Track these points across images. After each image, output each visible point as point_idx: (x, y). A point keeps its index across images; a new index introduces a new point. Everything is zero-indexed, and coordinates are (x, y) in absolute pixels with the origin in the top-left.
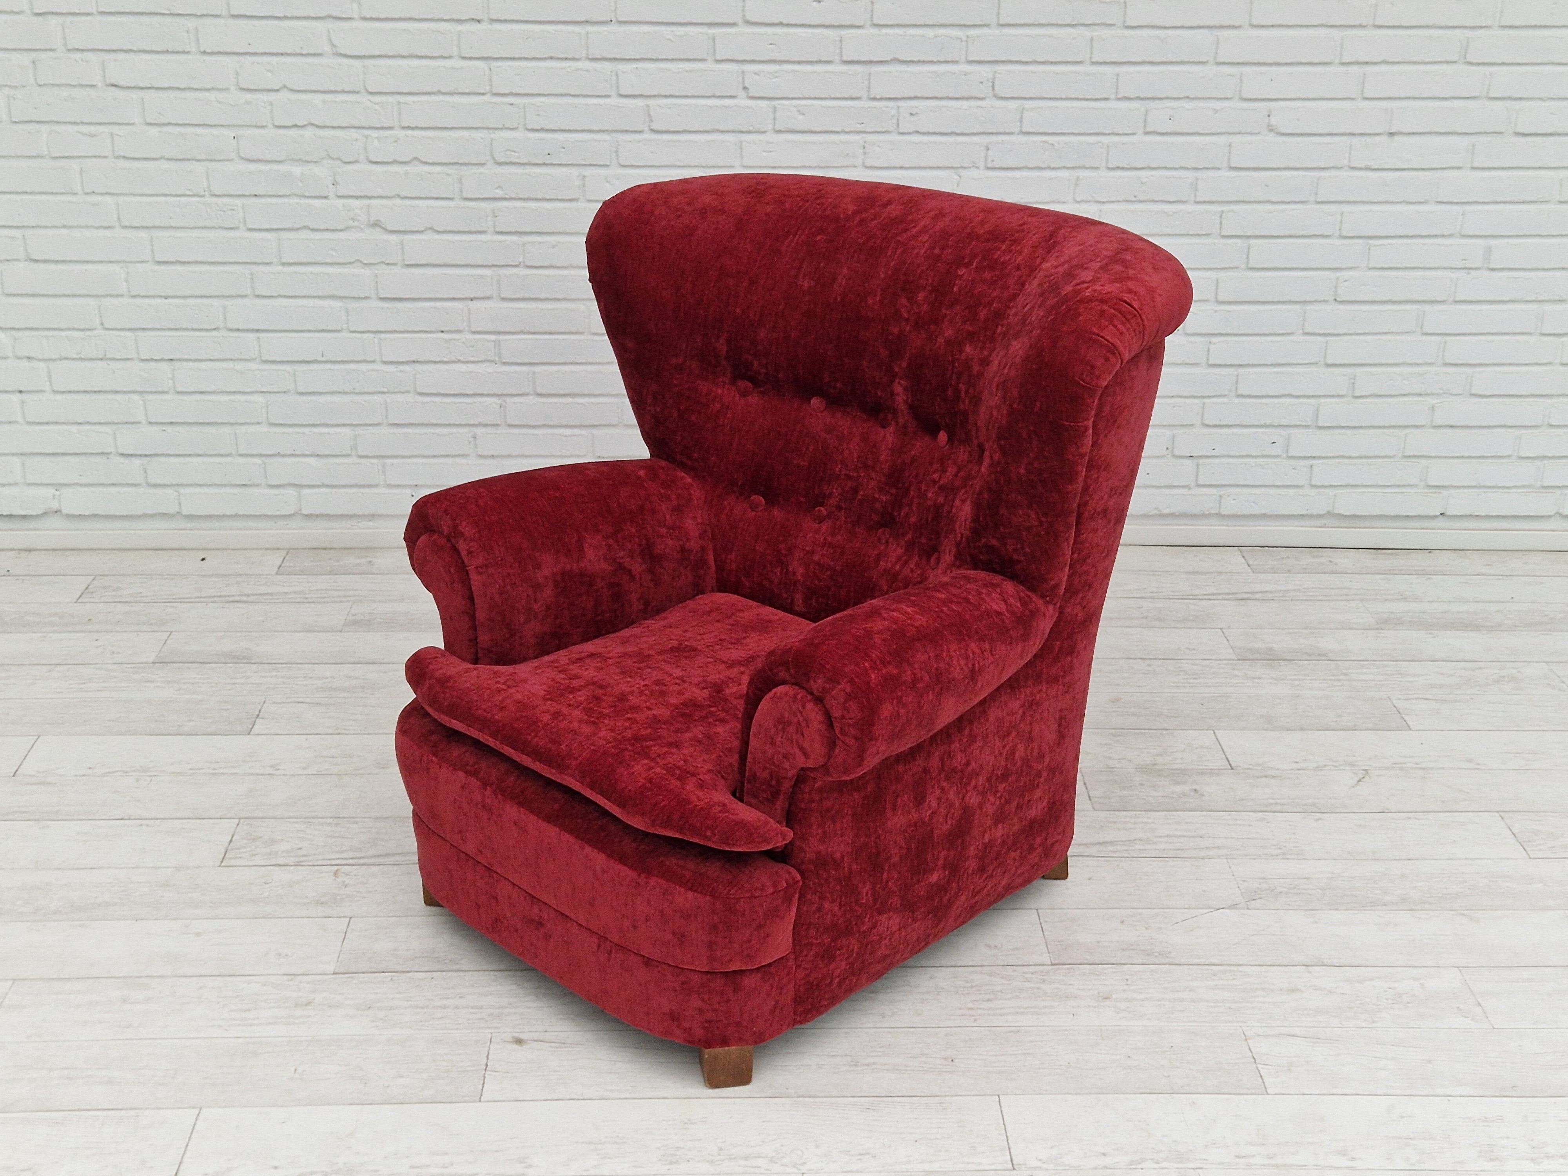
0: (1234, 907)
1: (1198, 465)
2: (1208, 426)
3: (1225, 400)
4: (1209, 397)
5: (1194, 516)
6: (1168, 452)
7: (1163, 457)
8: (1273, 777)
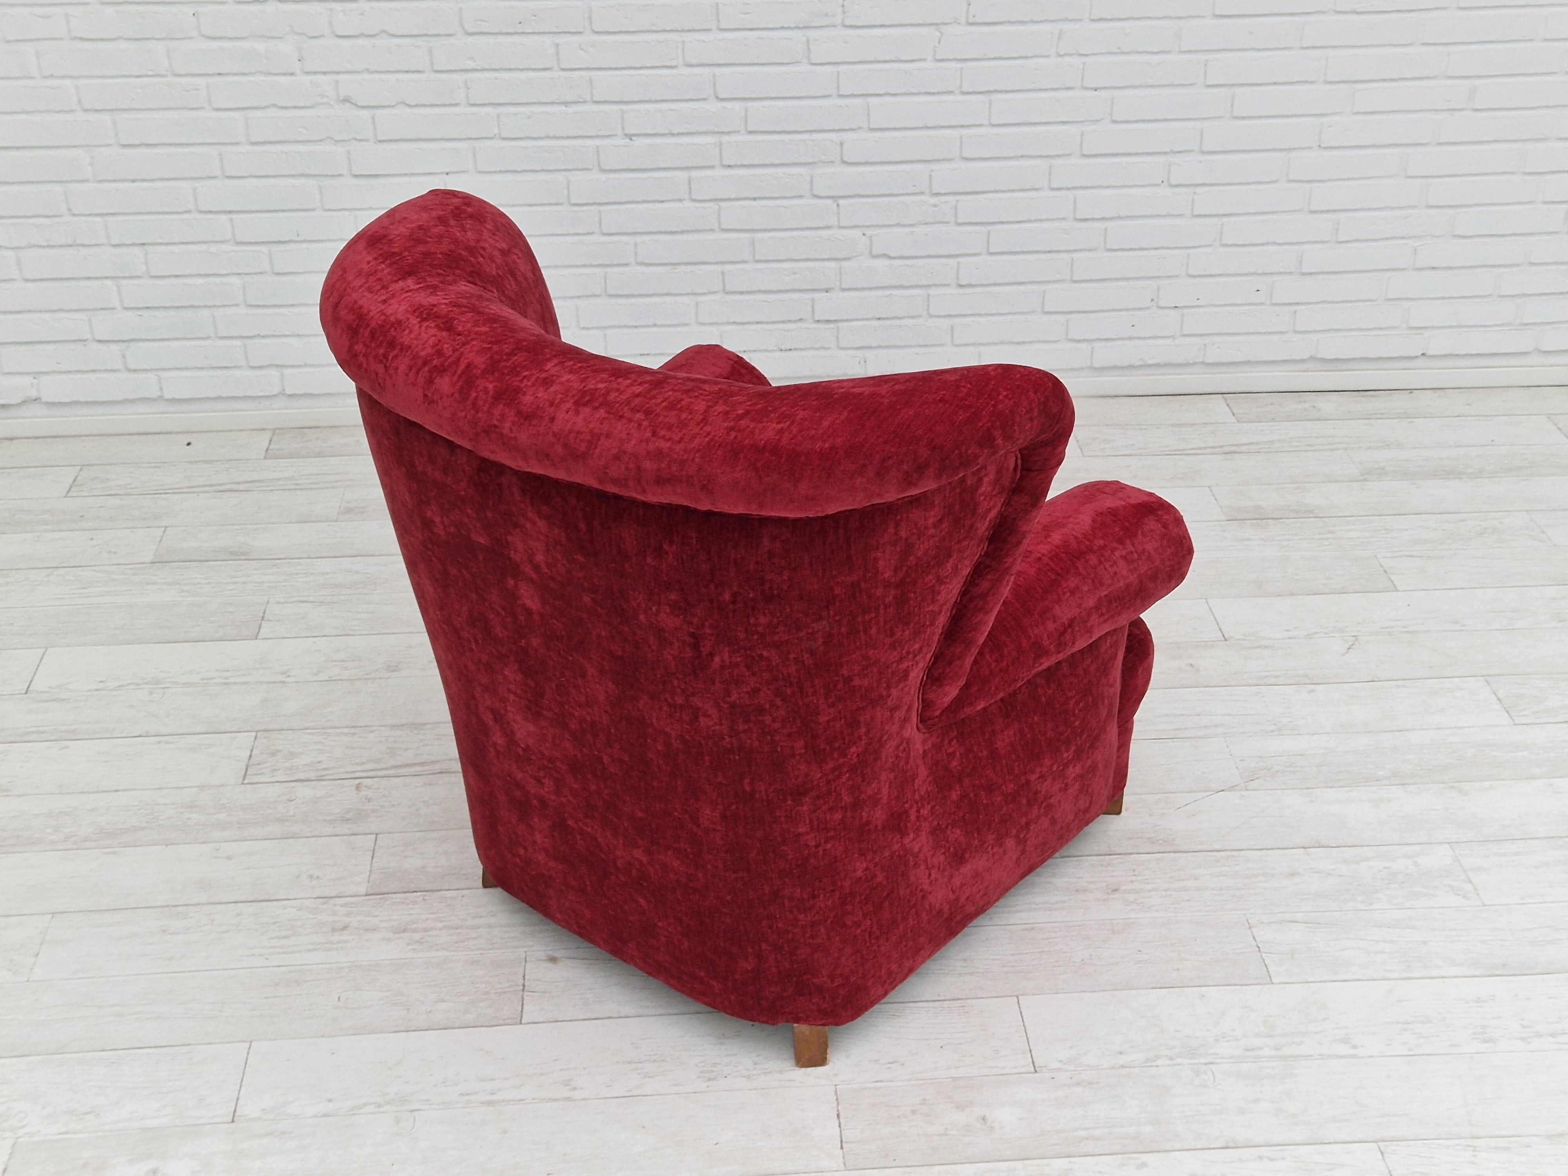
0: (1233, 788)
1: (1183, 315)
2: (1194, 276)
3: (1210, 250)
4: (1194, 247)
5: (1179, 365)
6: (1153, 303)
7: (1148, 308)
8: (1266, 647)
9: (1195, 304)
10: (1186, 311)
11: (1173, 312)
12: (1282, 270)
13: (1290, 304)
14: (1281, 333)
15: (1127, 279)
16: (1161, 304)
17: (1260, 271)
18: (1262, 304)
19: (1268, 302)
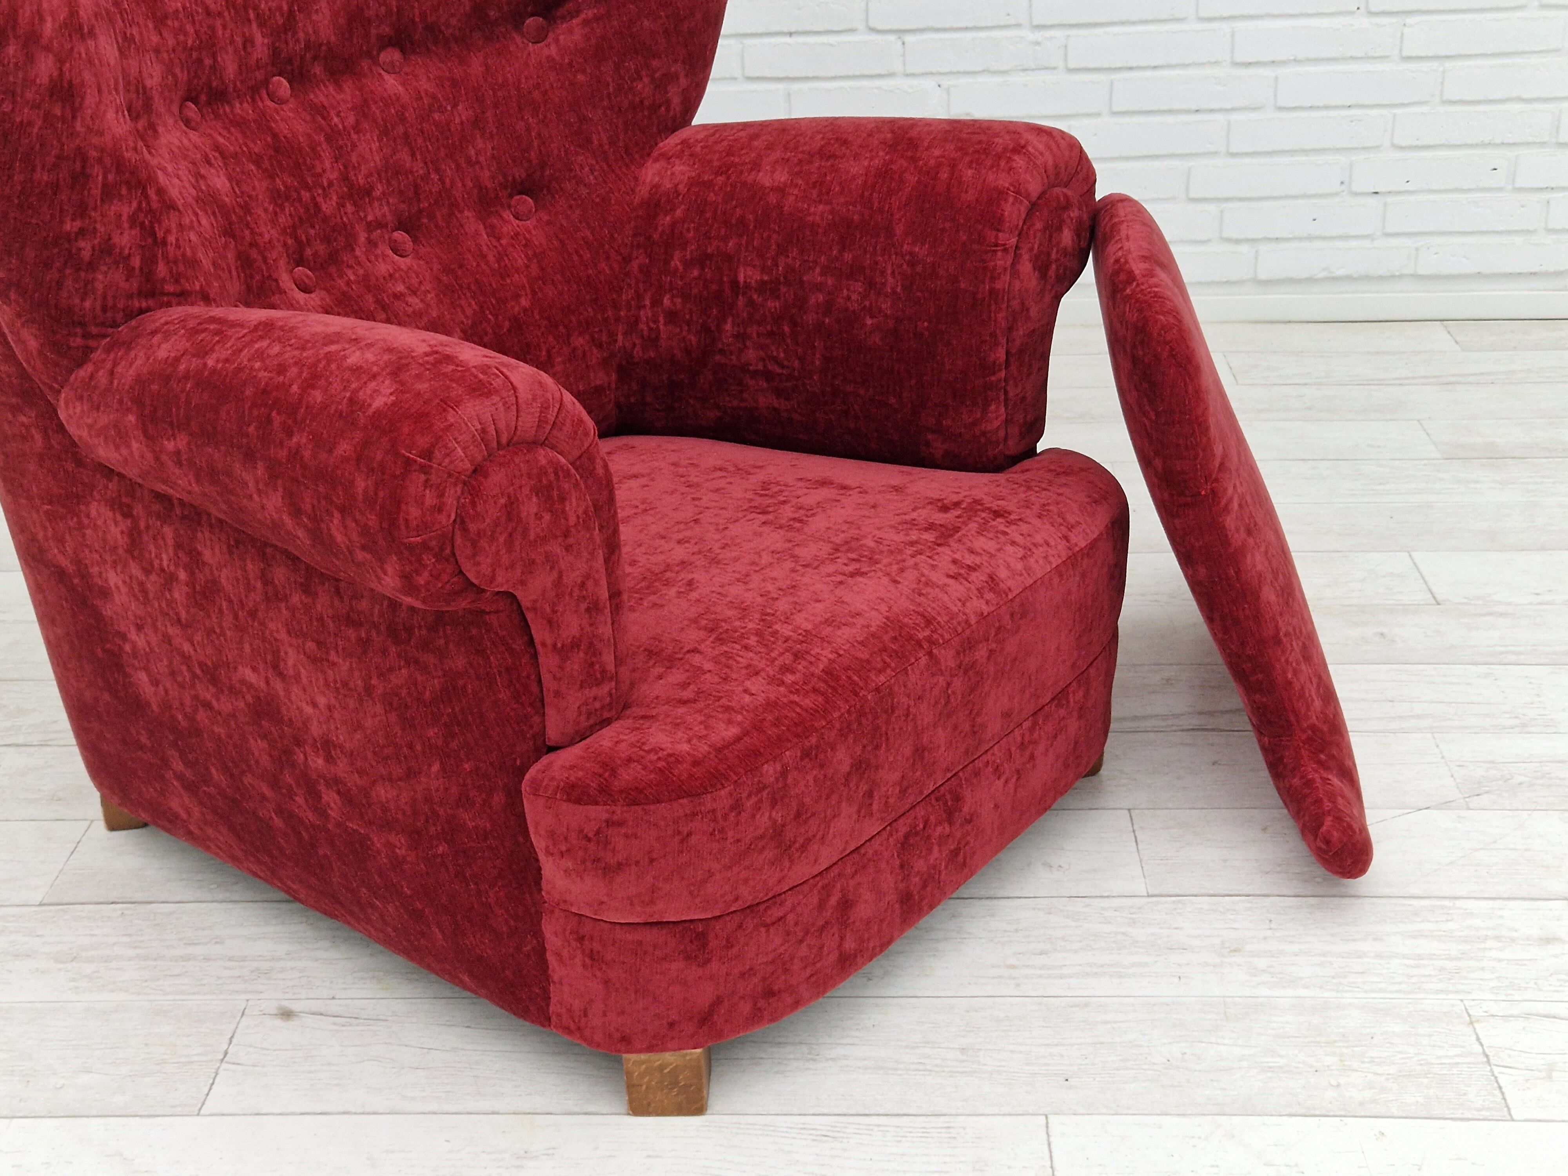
0: (1445, 805)
1: (1385, 204)
2: (1402, 148)
3: (1425, 109)
4: (1403, 105)
5: (1381, 278)
6: (1343, 187)
7: (1336, 194)
8: (1502, 615)
9: (1402, 189)
10: (1390, 199)
11: (1373, 201)
12: (1530, 139)
13: (1541, 189)
14: (1528, 232)
15: (1306, 152)
16: (1355, 188)
17: (1498, 141)
18: (1500, 189)
19: (1510, 187)
